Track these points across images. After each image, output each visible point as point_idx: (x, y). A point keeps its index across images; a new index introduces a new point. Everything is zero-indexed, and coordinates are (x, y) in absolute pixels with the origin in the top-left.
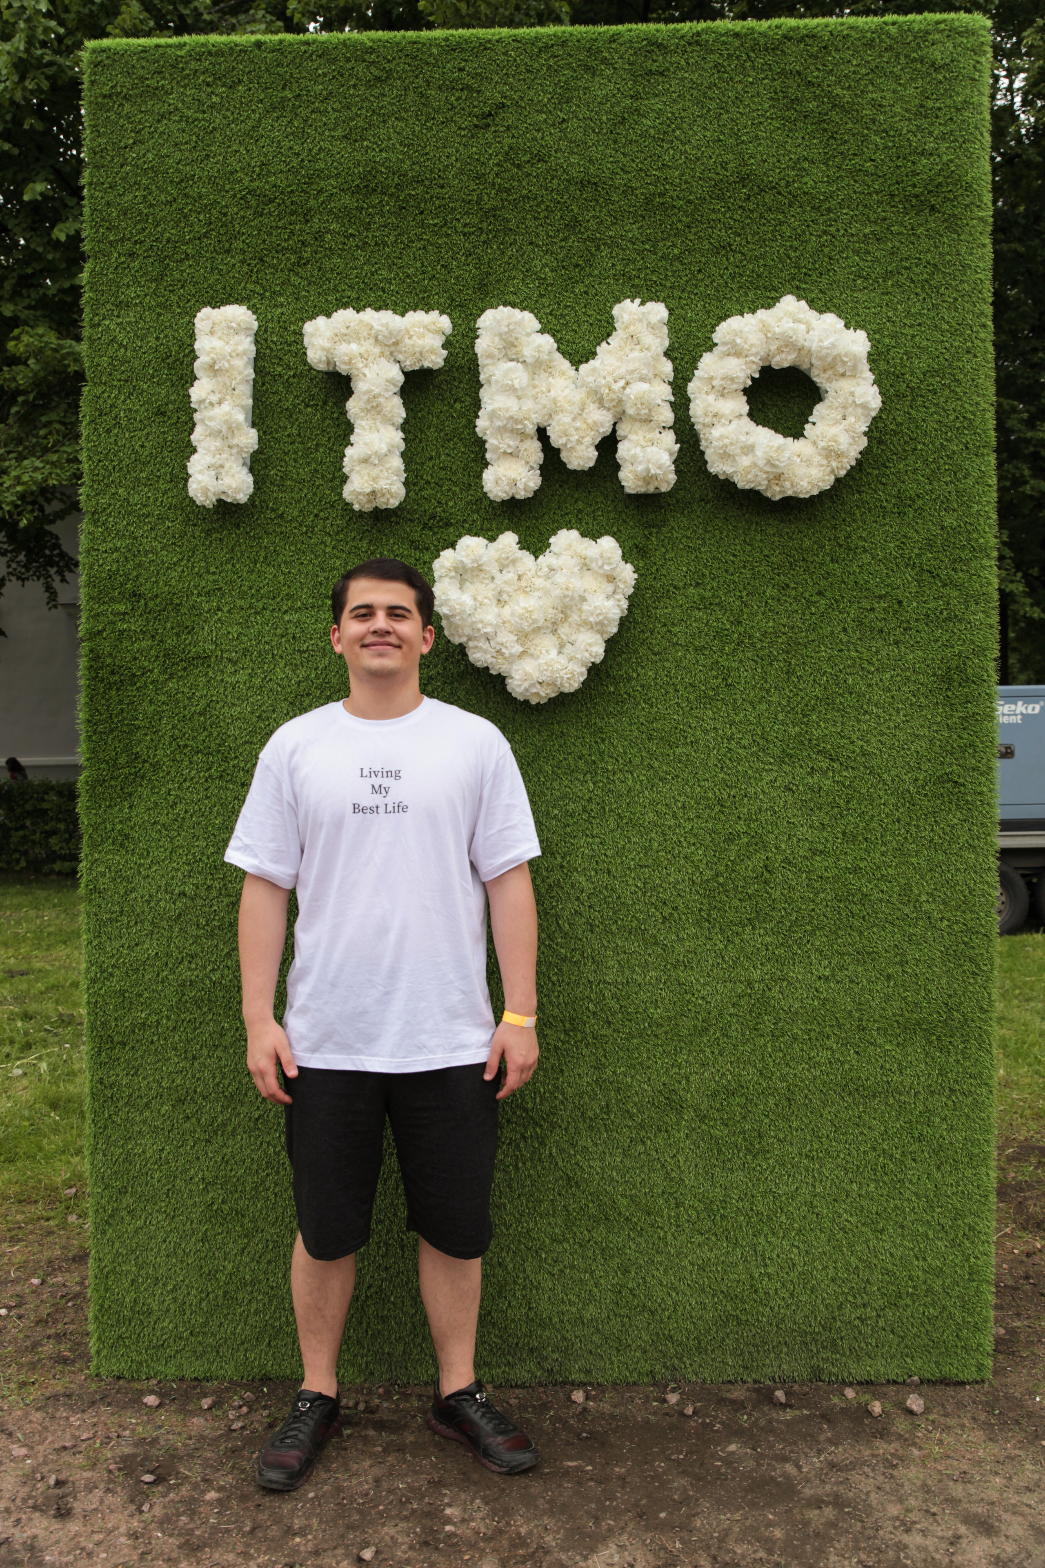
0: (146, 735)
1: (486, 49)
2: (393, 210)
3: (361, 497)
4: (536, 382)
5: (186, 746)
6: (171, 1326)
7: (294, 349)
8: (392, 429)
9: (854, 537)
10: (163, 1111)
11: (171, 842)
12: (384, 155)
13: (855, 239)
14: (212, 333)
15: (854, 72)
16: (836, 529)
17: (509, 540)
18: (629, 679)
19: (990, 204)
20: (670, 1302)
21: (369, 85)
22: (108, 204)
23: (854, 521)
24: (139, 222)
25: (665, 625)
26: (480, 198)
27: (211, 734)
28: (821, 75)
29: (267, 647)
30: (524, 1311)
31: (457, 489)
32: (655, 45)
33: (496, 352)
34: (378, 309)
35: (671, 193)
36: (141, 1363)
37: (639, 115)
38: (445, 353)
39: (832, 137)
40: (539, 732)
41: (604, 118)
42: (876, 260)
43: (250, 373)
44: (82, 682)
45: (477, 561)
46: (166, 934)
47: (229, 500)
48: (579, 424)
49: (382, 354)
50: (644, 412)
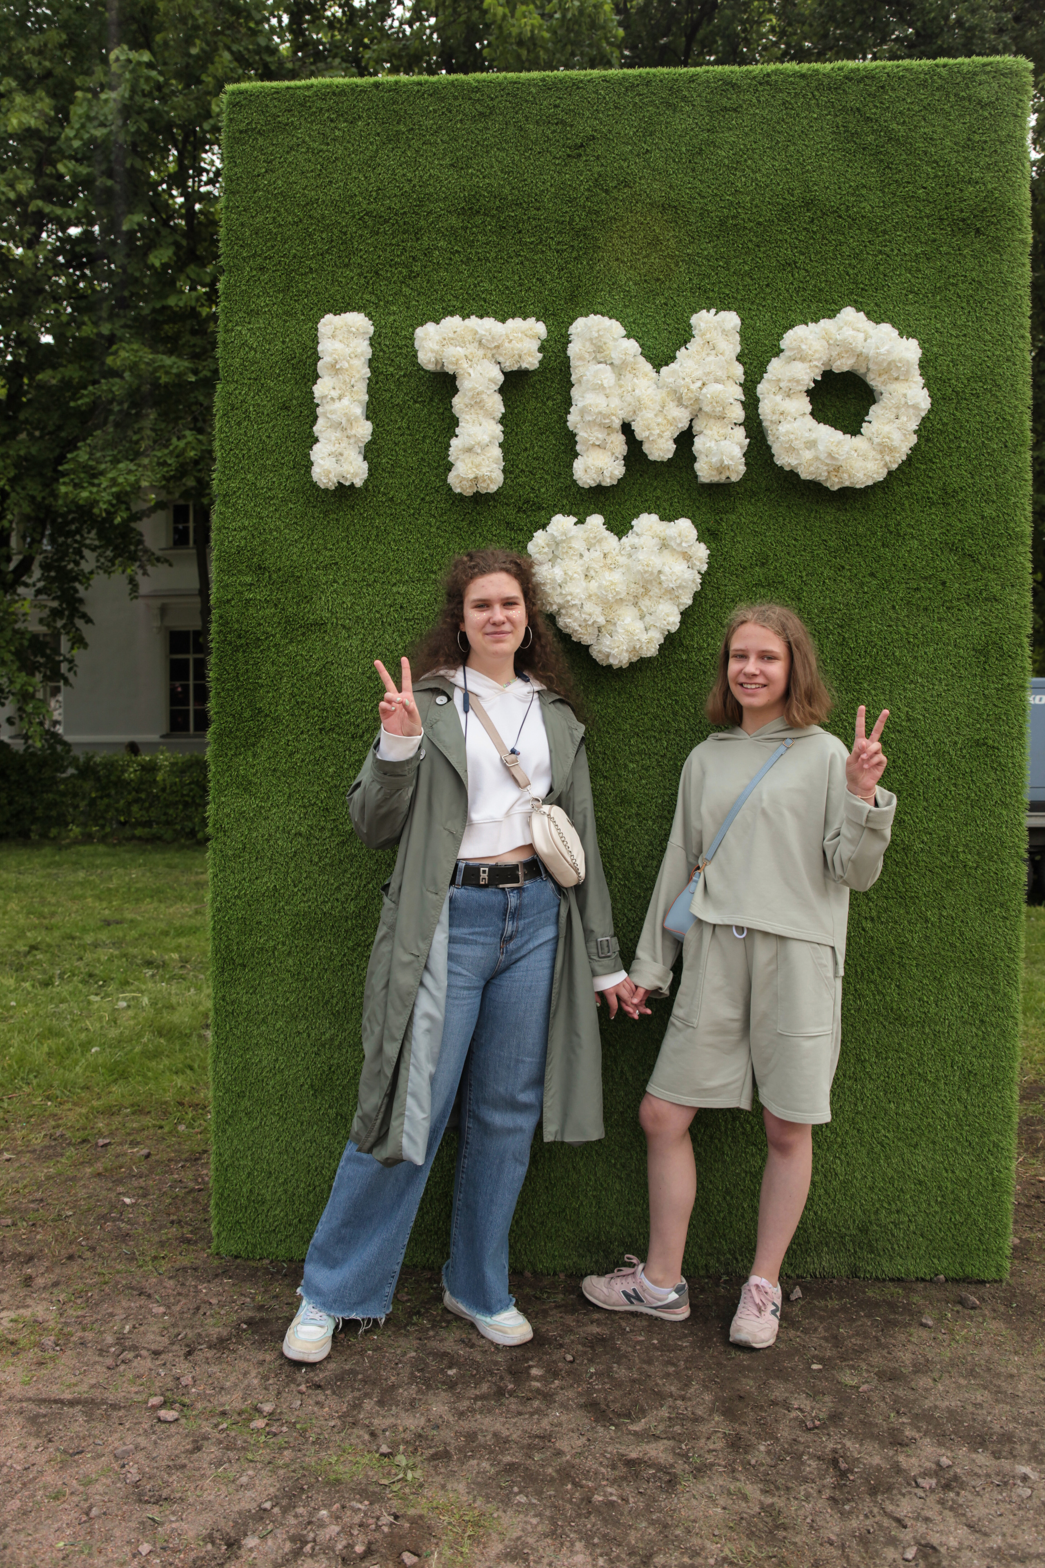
0: (268, 692)
1: (578, 88)
2: (494, 229)
3: (465, 482)
4: (621, 382)
5: (304, 702)
6: (282, 1214)
7: (404, 351)
8: (493, 422)
9: (904, 525)
10: (278, 1026)
11: (289, 788)
12: (487, 181)
13: (908, 258)
14: (333, 337)
15: (909, 109)
16: (887, 517)
17: (596, 521)
18: (700, 649)
20: (725, 1205)
21: (474, 120)
22: (242, 225)
23: (904, 510)
24: (269, 240)
26: (572, 219)
27: (326, 692)
28: (878, 112)
29: (378, 615)
30: (594, 1210)
31: (548, 477)
32: (730, 85)
33: (587, 356)
34: (481, 317)
35: (743, 216)
37: (715, 146)
38: (540, 356)
39: (888, 167)
40: (619, 694)
41: (684, 149)
42: (924, 278)
43: (367, 373)
45: (568, 539)
46: (283, 869)
47: (347, 484)
48: (660, 420)
49: (485, 356)
50: (718, 409)
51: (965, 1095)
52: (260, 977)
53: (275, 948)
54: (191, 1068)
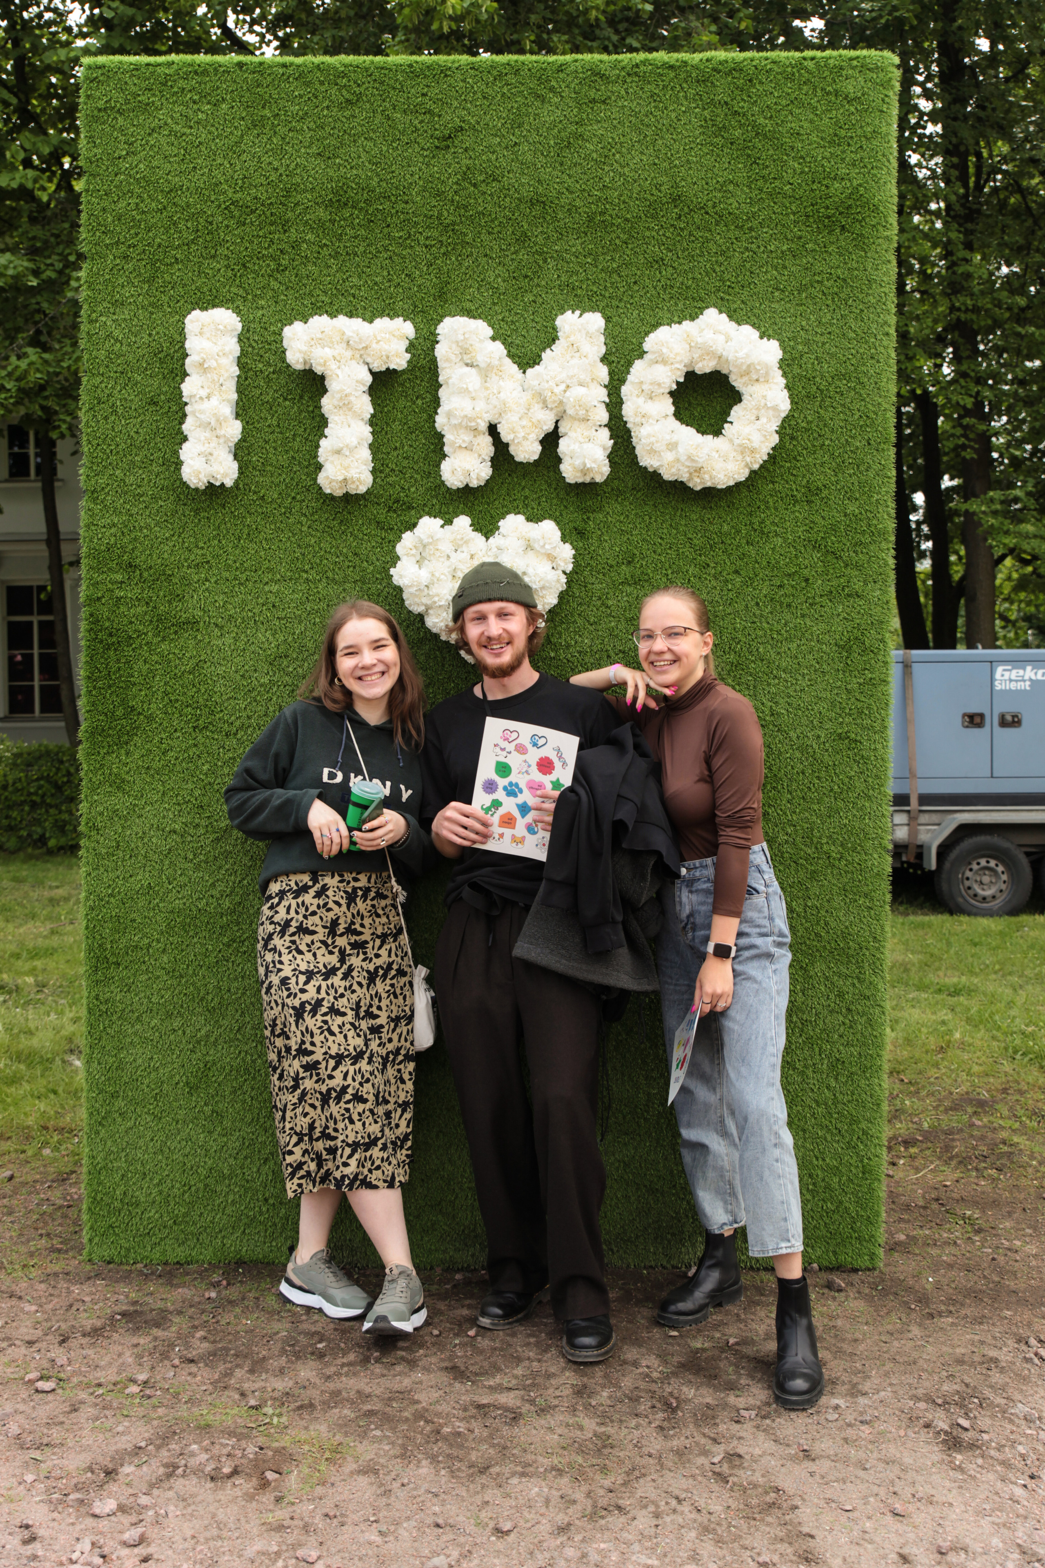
0: (141, 690)
1: (446, 76)
2: (362, 223)
3: (334, 484)
4: (488, 385)
5: (177, 700)
6: (157, 1216)
7: (274, 348)
8: (361, 424)
9: (768, 523)
10: (153, 1024)
11: (163, 785)
12: (355, 172)
13: (774, 255)
14: (201, 333)
15: (776, 104)
16: (751, 515)
17: (463, 522)
18: (568, 646)
19: (895, 224)
21: (341, 107)
22: (104, 210)
23: (768, 508)
24: (133, 227)
25: (600, 598)
26: (440, 214)
27: (199, 690)
28: (746, 105)
29: (250, 614)
30: (470, 1202)
31: (418, 477)
32: (597, 74)
33: (453, 357)
34: (350, 315)
35: (611, 212)
36: (128, 1250)
37: (583, 139)
38: (408, 356)
39: (755, 162)
41: (552, 142)
42: (792, 274)
43: (236, 371)
44: (83, 643)
45: (434, 541)
46: (157, 867)
47: (218, 484)
48: (524, 422)
49: (353, 358)
50: (582, 412)
51: (833, 1084)
52: (135, 975)
53: (150, 945)
54: (55, 1092)
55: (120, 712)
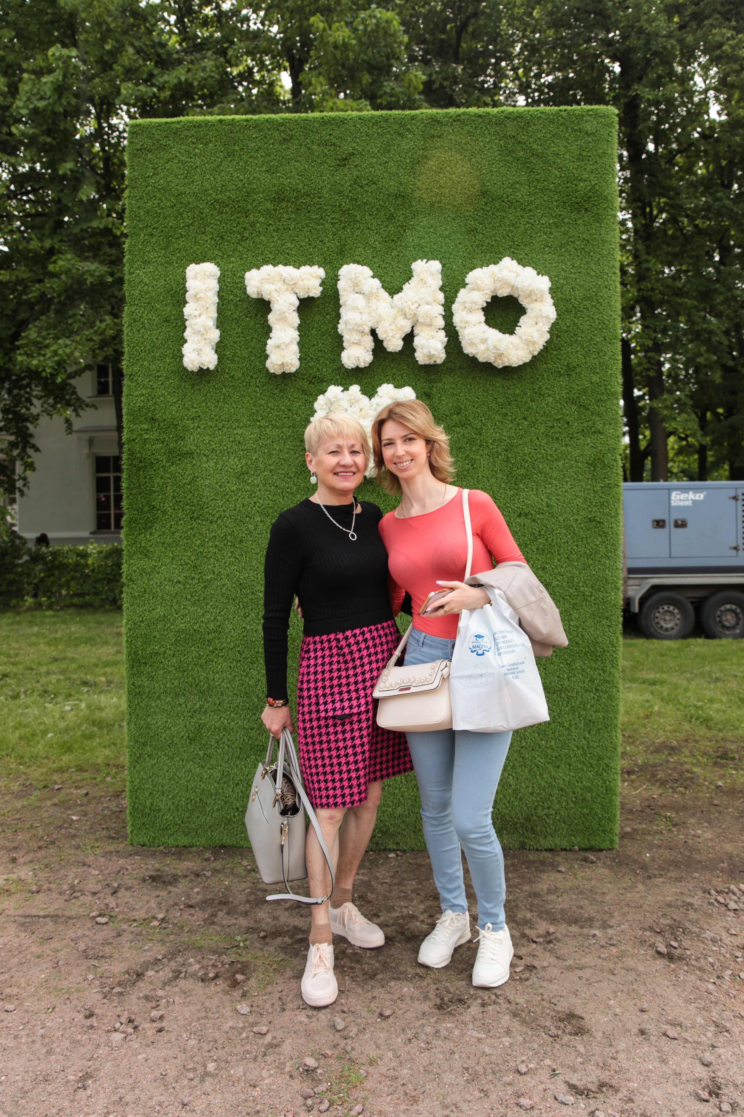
0: (159, 495)
2: (293, 210)
3: (276, 367)
4: (369, 305)
5: (181, 501)
6: (171, 818)
7: (239, 286)
8: (292, 329)
9: (543, 388)
10: (167, 700)
11: (172, 554)
12: (289, 181)
13: (544, 226)
14: (195, 278)
15: (544, 136)
16: (533, 383)
17: (355, 389)
21: (280, 143)
22: (139, 207)
23: (543, 379)
24: (156, 217)
26: (340, 205)
27: (194, 495)
28: (525, 138)
29: (225, 448)
31: (328, 362)
32: (435, 121)
33: (349, 288)
34: (286, 265)
35: (444, 201)
36: (154, 838)
37: (427, 159)
38: (321, 289)
39: (532, 171)
41: (408, 161)
42: (555, 237)
43: (216, 300)
45: (338, 400)
46: (169, 604)
47: (205, 368)
48: (393, 327)
49: (287, 290)
50: (428, 320)
51: (587, 736)
52: (156, 670)
53: (165, 652)
54: (115, 744)
55: (146, 509)
